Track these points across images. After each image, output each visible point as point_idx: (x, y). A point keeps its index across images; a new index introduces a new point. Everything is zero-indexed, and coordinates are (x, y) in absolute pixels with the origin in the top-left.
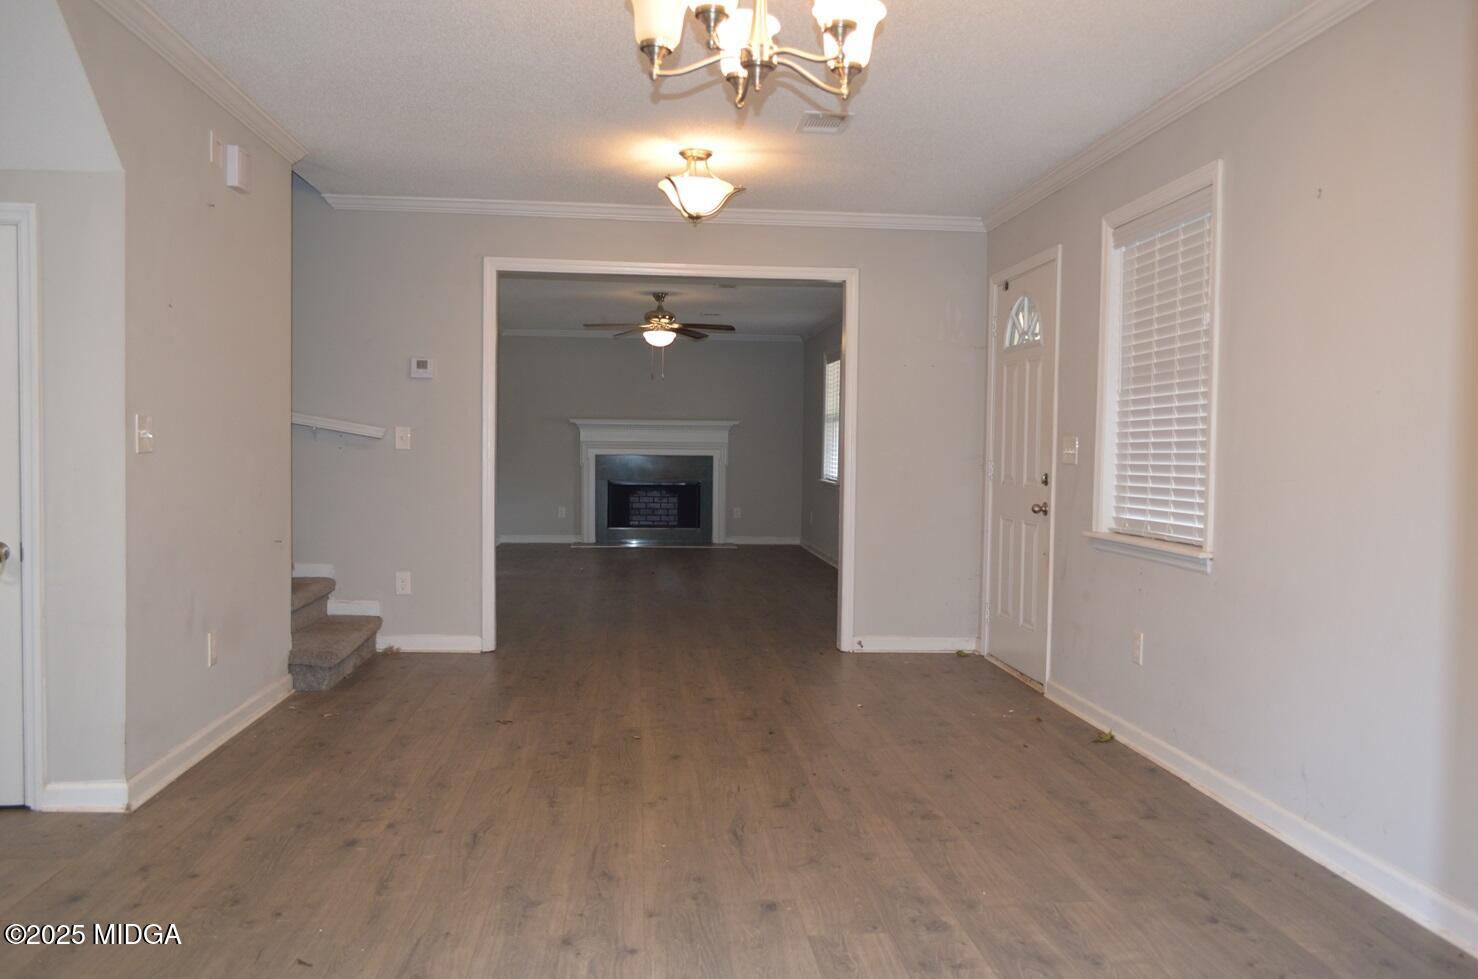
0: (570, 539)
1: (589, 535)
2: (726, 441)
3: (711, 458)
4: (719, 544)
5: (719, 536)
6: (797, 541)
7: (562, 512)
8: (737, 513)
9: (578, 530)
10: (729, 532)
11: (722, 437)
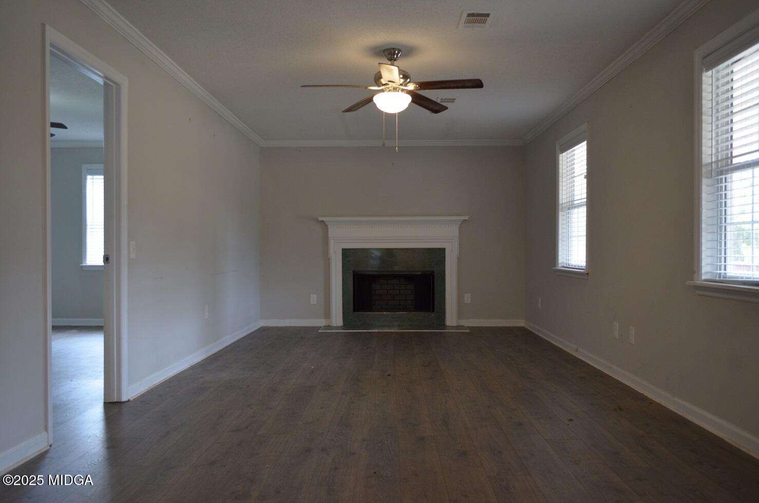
0: (320, 322)
1: (337, 319)
2: (457, 234)
3: (444, 250)
4: (452, 327)
5: (451, 319)
6: (521, 323)
7: (314, 299)
8: (468, 298)
9: (328, 315)
10: (460, 316)
11: (454, 231)
